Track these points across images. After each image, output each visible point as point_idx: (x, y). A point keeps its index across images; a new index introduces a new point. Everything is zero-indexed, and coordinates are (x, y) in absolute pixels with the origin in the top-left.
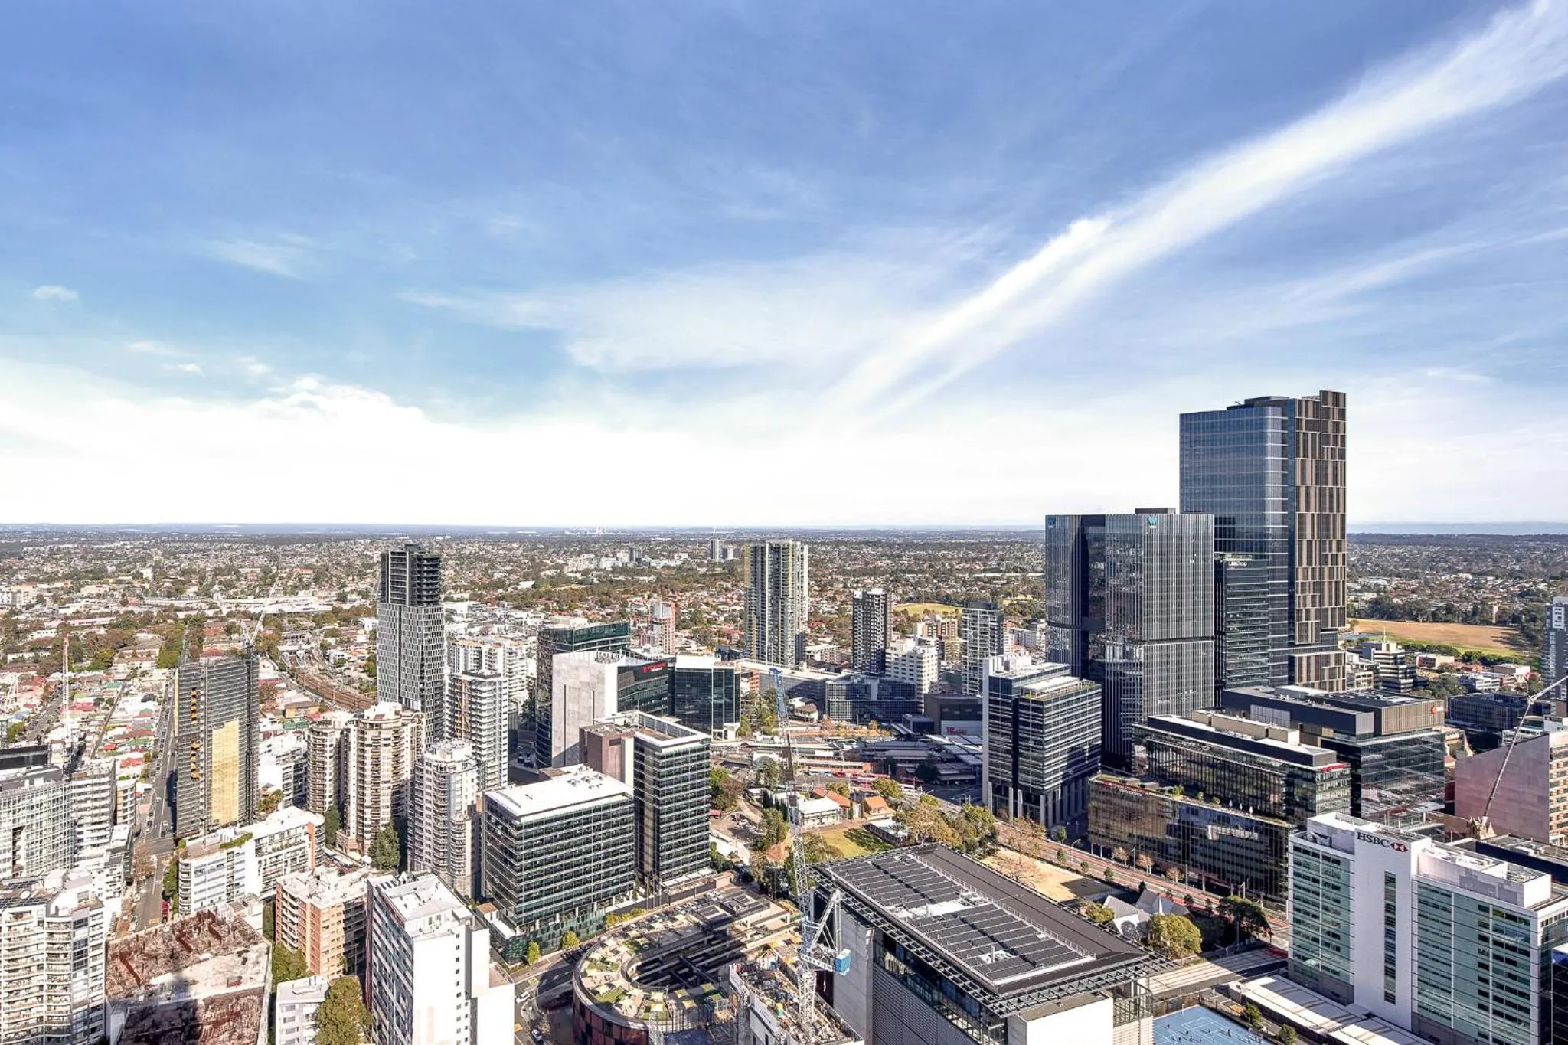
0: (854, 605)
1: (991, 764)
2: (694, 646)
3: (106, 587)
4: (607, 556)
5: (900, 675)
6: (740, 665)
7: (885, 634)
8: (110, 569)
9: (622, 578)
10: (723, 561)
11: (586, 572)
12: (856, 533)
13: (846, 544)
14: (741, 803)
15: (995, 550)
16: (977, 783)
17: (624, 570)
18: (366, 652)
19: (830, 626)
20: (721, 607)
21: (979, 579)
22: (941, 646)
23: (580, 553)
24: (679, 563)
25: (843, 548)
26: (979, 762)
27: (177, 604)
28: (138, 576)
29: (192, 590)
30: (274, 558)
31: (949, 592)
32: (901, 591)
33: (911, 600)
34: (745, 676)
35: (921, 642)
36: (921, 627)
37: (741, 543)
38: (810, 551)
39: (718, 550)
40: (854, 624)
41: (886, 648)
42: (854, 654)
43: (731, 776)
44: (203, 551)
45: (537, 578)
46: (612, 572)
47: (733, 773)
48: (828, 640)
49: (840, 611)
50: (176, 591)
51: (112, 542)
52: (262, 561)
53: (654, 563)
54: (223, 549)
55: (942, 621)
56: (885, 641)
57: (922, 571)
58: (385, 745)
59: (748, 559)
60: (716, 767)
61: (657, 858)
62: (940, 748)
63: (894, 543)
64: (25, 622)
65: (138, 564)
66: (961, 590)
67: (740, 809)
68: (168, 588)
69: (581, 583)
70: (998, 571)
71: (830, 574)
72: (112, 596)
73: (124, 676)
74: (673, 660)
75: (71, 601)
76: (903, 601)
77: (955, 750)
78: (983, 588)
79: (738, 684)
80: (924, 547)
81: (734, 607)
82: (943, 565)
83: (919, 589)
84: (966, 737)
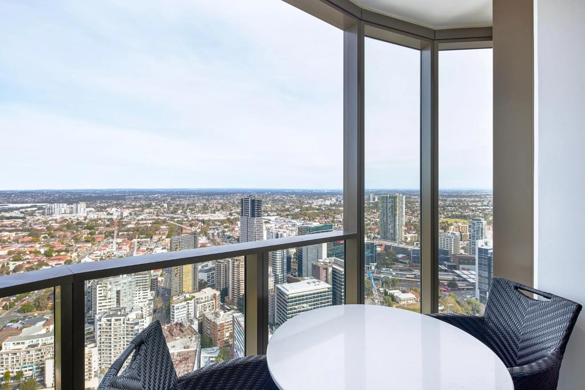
1: (479, 282)
3: (152, 210)
4: (328, 200)
5: (443, 247)
6: (377, 242)
8: (154, 204)
9: (334, 208)
10: (373, 202)
11: (320, 206)
15: (487, 198)
16: (474, 289)
17: (334, 205)
18: (238, 234)
19: (415, 227)
20: (371, 219)
21: (479, 209)
22: (461, 235)
23: (318, 199)
26: (474, 281)
27: (175, 216)
28: (162, 206)
29: (180, 212)
30: (207, 200)
31: (466, 214)
32: (446, 214)
33: (449, 217)
34: (379, 245)
35: (453, 234)
36: (452, 228)
37: (380, 195)
38: (406, 198)
39: (371, 198)
44: (184, 198)
45: (301, 208)
46: (330, 206)
48: (414, 232)
50: (174, 212)
51: (154, 195)
52: (204, 201)
54: (191, 197)
55: (462, 226)
57: (455, 206)
58: (242, 267)
60: (366, 280)
62: (459, 276)
63: (444, 195)
64: (125, 222)
65: (163, 202)
66: (471, 213)
68: (172, 210)
69: (318, 210)
70: (488, 206)
71: (416, 207)
72: (154, 213)
73: (156, 241)
75: (140, 215)
76: (446, 217)
77: (465, 276)
78: (480, 213)
79: (376, 249)
80: (457, 196)
81: (377, 219)
82: (464, 204)
83: (453, 213)
84: (469, 271)
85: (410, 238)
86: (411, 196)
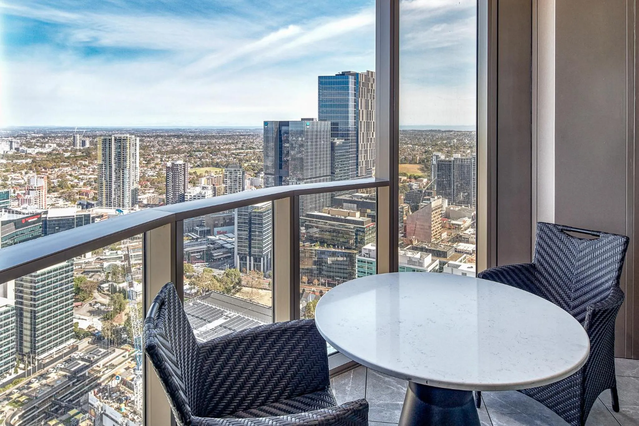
0: (167, 170)
1: (238, 246)
2: (61, 202)
6: (95, 211)
7: (184, 185)
10: (82, 148)
12: (167, 131)
13: (162, 136)
14: (96, 294)
15: (240, 139)
16: (231, 257)
19: (152, 183)
20: (81, 177)
21: (233, 154)
22: (214, 189)
24: (49, 150)
25: (160, 139)
26: (233, 246)
31: (219, 161)
32: (193, 162)
33: (198, 166)
34: (98, 217)
35: (204, 188)
36: (203, 181)
37: (95, 137)
38: (140, 141)
39: (78, 142)
40: (167, 181)
41: (185, 193)
42: (167, 197)
43: (88, 279)
47: (90, 278)
48: (151, 191)
49: (159, 175)
53: (30, 151)
55: (215, 176)
56: (184, 189)
57: (204, 151)
59: (100, 146)
60: (77, 276)
61: (33, 342)
62: (213, 243)
63: (189, 136)
66: (224, 159)
67: (95, 298)
70: (242, 149)
71: (153, 154)
74: (46, 213)
76: (194, 167)
77: (221, 242)
78: (235, 158)
80: (206, 137)
81: (90, 176)
82: (215, 147)
83: (203, 160)
84: (226, 235)
85: (146, 200)
86: (144, 138)
